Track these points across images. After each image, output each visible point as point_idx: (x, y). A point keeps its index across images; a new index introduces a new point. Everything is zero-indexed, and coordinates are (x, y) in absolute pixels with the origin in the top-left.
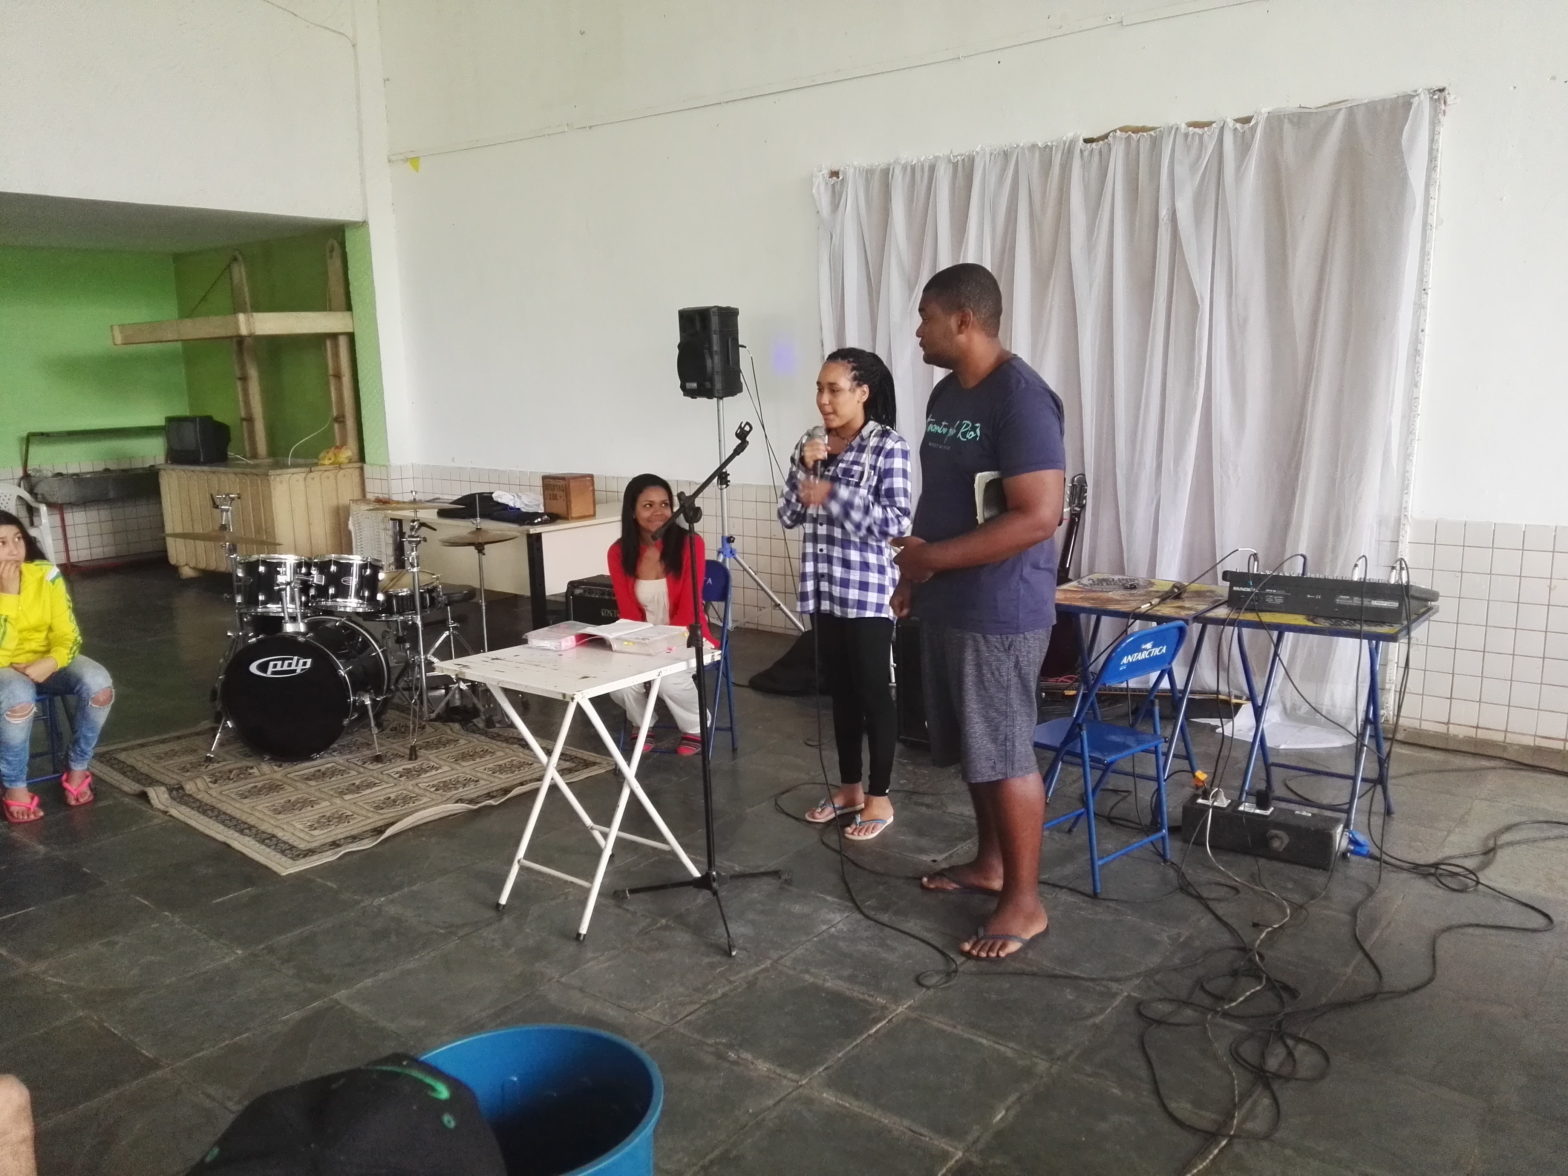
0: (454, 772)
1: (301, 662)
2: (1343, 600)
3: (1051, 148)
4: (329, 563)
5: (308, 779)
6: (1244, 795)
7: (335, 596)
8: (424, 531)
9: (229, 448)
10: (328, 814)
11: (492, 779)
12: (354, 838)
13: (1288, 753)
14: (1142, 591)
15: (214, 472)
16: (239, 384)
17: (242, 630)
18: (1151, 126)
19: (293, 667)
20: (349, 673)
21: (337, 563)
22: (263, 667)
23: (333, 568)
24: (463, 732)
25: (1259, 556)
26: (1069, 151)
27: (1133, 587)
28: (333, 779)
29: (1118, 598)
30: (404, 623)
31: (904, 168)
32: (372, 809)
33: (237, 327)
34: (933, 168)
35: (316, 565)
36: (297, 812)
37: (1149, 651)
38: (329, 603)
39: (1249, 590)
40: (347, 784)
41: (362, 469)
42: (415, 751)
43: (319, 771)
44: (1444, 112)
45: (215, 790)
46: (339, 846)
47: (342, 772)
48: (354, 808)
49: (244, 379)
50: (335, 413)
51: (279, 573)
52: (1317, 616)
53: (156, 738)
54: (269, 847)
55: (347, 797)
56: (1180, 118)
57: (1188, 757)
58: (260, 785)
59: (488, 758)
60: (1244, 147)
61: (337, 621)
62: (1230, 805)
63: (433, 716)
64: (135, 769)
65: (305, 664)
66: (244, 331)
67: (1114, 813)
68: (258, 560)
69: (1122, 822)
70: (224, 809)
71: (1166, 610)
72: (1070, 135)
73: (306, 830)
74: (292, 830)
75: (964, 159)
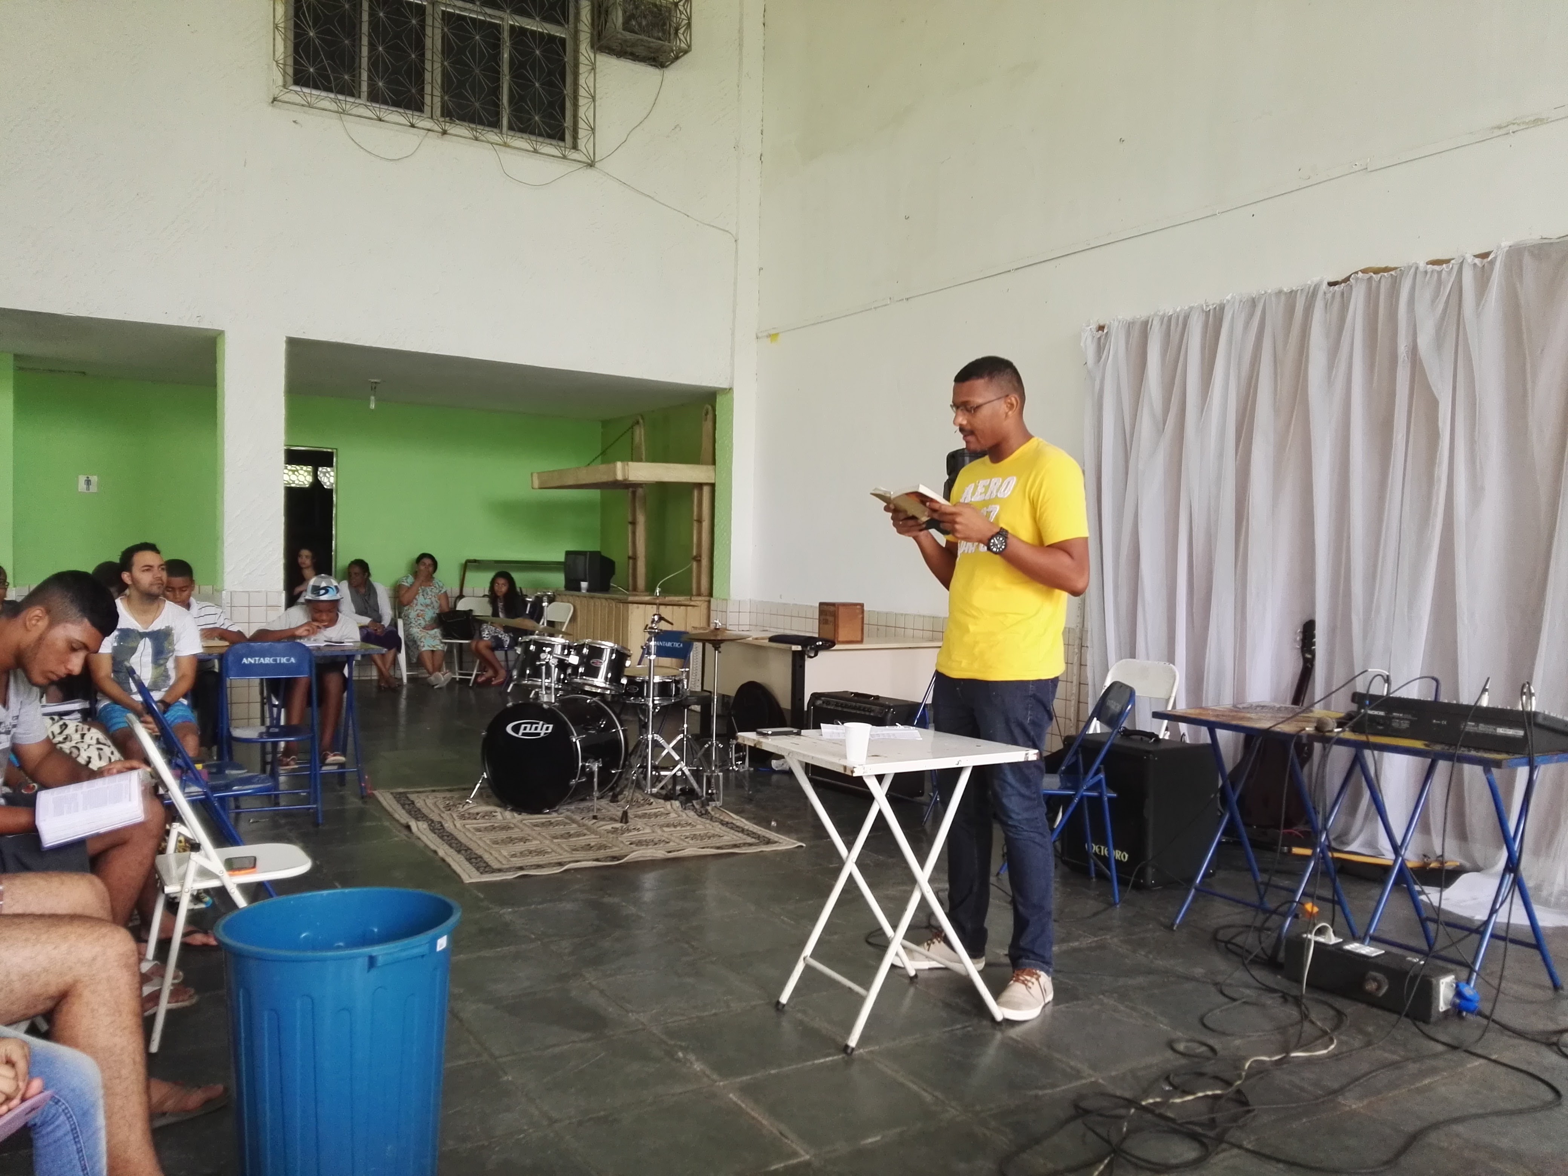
0: (653, 834)
1: (545, 726)
2: (1468, 726)
3: (1295, 293)
4: (582, 646)
7: (584, 675)
10: (532, 849)
11: (681, 843)
12: (539, 866)
16: (630, 527)
18: (1392, 266)
19: (539, 731)
20: (581, 741)
21: (589, 646)
23: (585, 651)
24: (679, 808)
26: (1312, 295)
31: (1162, 319)
32: (568, 850)
33: (615, 473)
34: (1187, 318)
35: (575, 648)
36: (511, 845)
39: (1377, 712)
41: (709, 601)
42: (627, 816)
43: (550, 821)
45: (460, 823)
46: (521, 870)
48: (555, 848)
49: (634, 523)
50: (695, 553)
54: (472, 863)
56: (1424, 256)
58: (497, 825)
59: (689, 828)
60: (1483, 281)
64: (414, 805)
65: (547, 728)
66: (620, 477)
70: (457, 836)
72: (1316, 280)
74: (496, 855)
75: (1215, 308)
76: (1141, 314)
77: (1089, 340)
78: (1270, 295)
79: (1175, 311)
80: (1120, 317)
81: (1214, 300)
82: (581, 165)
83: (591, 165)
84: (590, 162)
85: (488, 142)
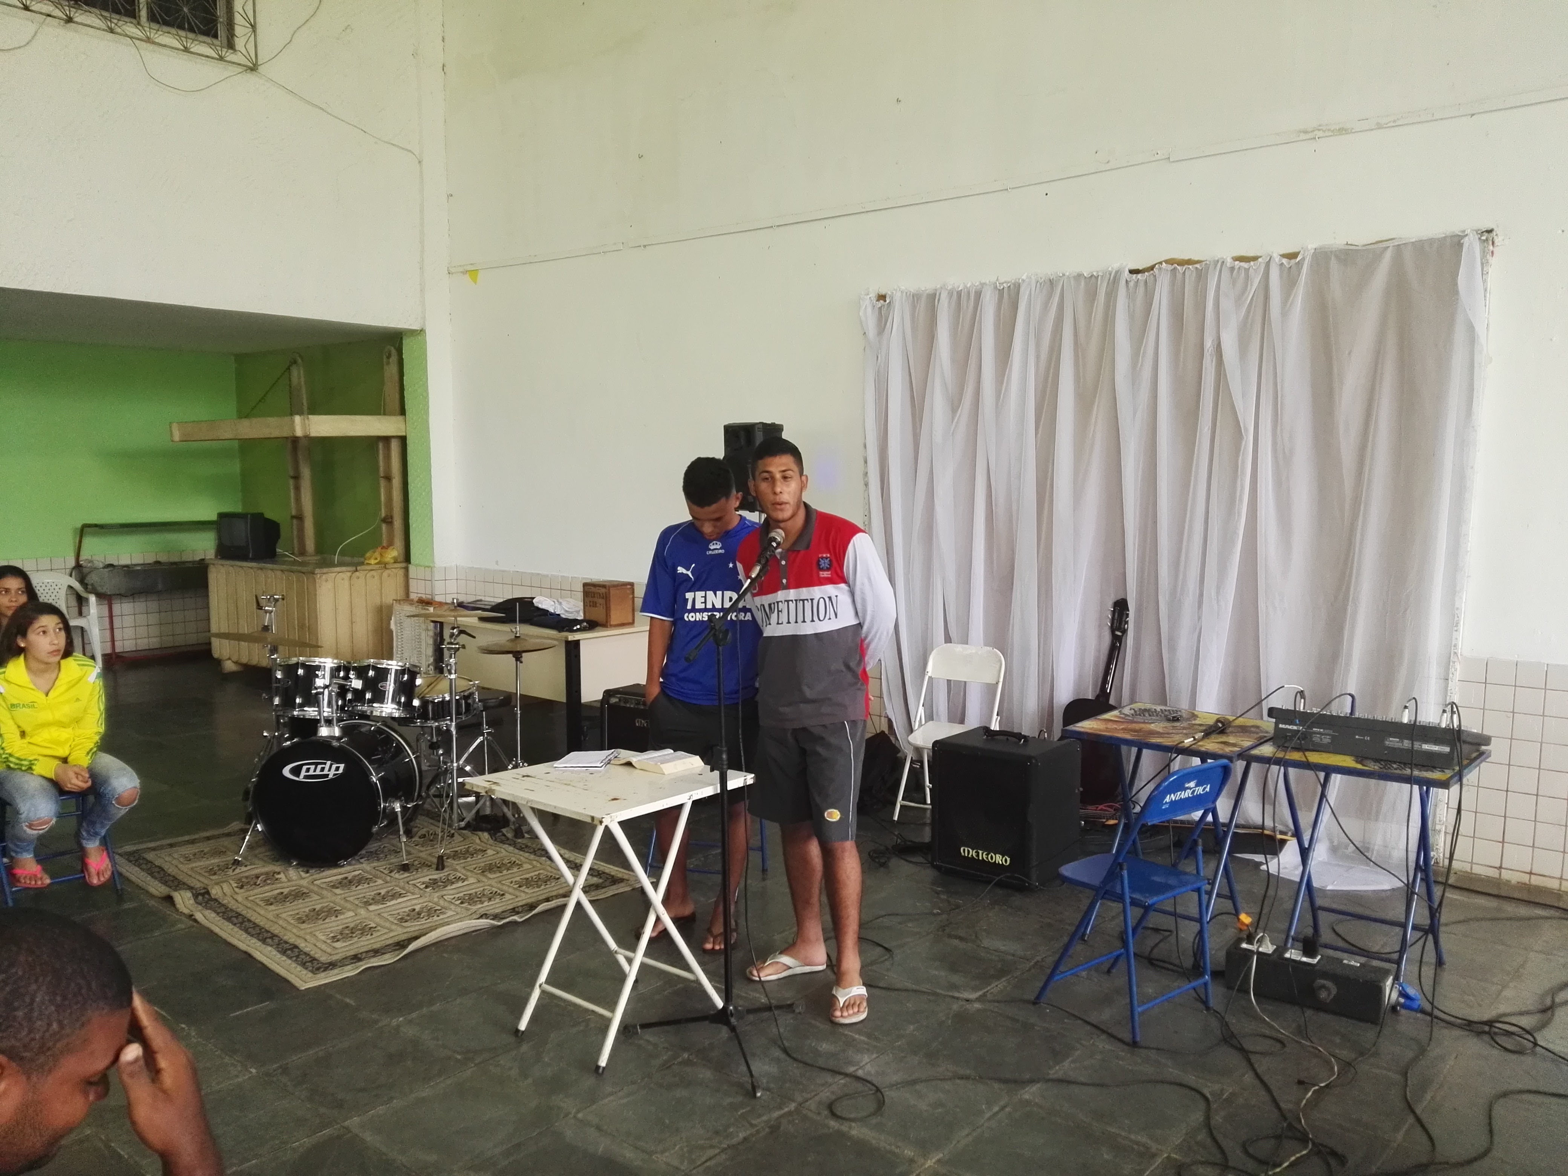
0: (481, 885)
1: (334, 766)
2: (1393, 742)
3: (1097, 278)
4: (368, 667)
5: (334, 887)
6: (1290, 940)
7: (371, 701)
8: (463, 639)
9: (278, 545)
10: (352, 925)
11: (517, 893)
12: (376, 952)
13: (1336, 894)
14: (1185, 724)
15: (261, 569)
16: (291, 482)
17: (278, 730)
18: (1196, 259)
19: (326, 772)
20: (379, 779)
21: (375, 668)
22: (296, 771)
23: (371, 673)
24: (491, 841)
25: (1306, 693)
26: (1114, 280)
27: (1176, 719)
28: (360, 887)
29: (1161, 731)
30: (438, 729)
31: (950, 294)
32: (396, 922)
33: (293, 429)
34: (978, 294)
35: (355, 669)
36: (321, 922)
37: (1192, 789)
38: (365, 708)
39: (1295, 728)
40: (373, 893)
41: (407, 569)
42: (443, 861)
43: (346, 878)
44: (1492, 252)
45: (241, 895)
46: (360, 960)
47: (368, 880)
48: (378, 920)
49: (297, 477)
50: (383, 515)
51: (317, 676)
52: (1367, 758)
53: (186, 838)
54: (290, 958)
55: (372, 908)
56: (1227, 253)
57: (1232, 897)
58: (286, 891)
59: (515, 870)
60: (1290, 281)
61: (372, 726)
62: (1275, 951)
63: (463, 824)
64: (163, 870)
65: (337, 769)
66: (299, 433)
67: (1156, 953)
68: (298, 663)
69: (1161, 964)
70: (248, 916)
71: (1211, 745)
72: (1116, 266)
73: (329, 941)
74: (315, 942)
75: (1009, 287)
76: (926, 285)
77: (869, 310)
78: (1068, 277)
79: (965, 287)
80: (903, 288)
81: (1007, 276)
82: (240, 69)
83: (253, 68)
84: (251, 65)
85: (127, 36)
